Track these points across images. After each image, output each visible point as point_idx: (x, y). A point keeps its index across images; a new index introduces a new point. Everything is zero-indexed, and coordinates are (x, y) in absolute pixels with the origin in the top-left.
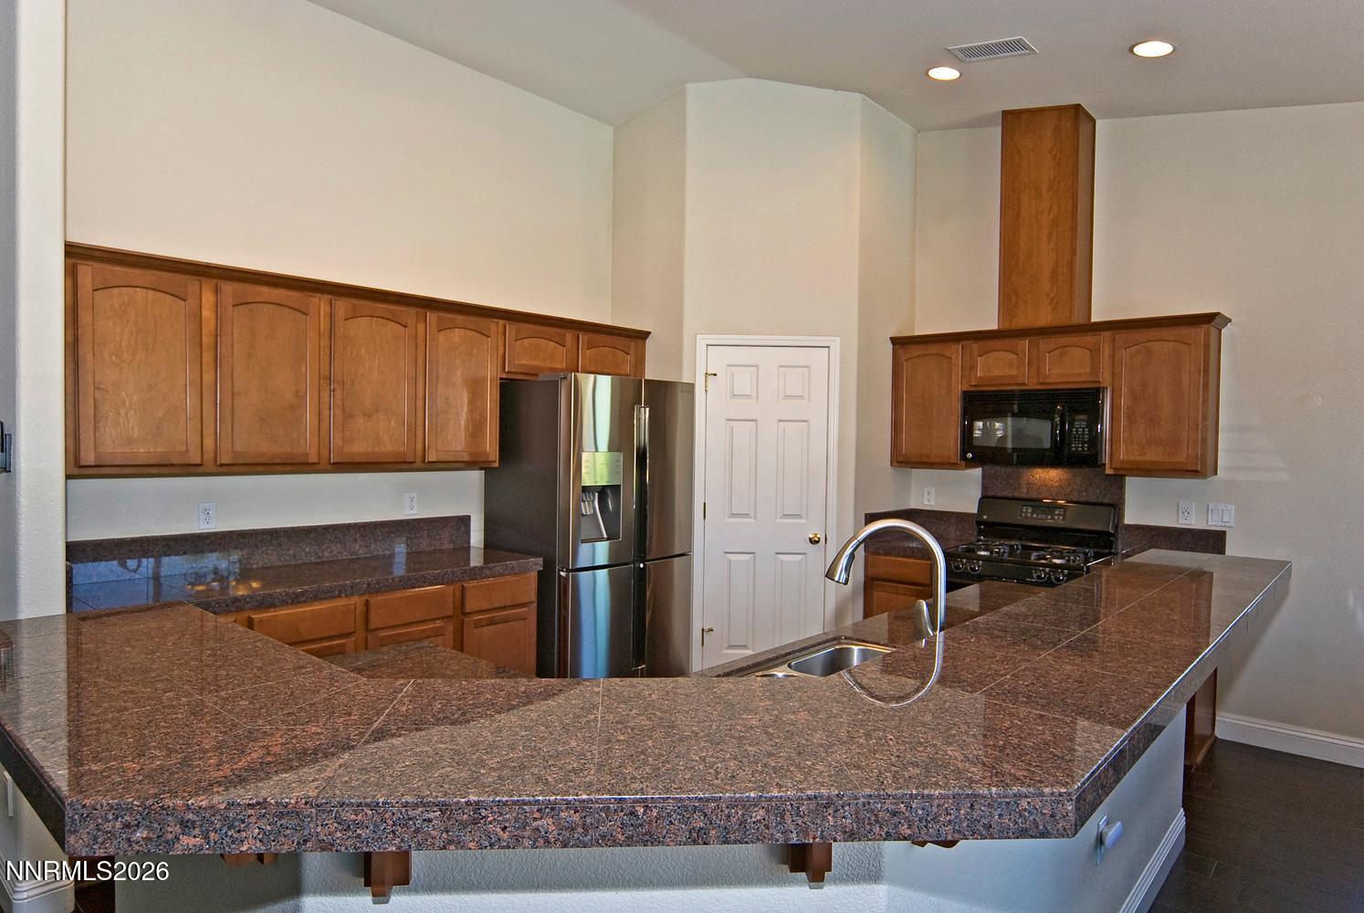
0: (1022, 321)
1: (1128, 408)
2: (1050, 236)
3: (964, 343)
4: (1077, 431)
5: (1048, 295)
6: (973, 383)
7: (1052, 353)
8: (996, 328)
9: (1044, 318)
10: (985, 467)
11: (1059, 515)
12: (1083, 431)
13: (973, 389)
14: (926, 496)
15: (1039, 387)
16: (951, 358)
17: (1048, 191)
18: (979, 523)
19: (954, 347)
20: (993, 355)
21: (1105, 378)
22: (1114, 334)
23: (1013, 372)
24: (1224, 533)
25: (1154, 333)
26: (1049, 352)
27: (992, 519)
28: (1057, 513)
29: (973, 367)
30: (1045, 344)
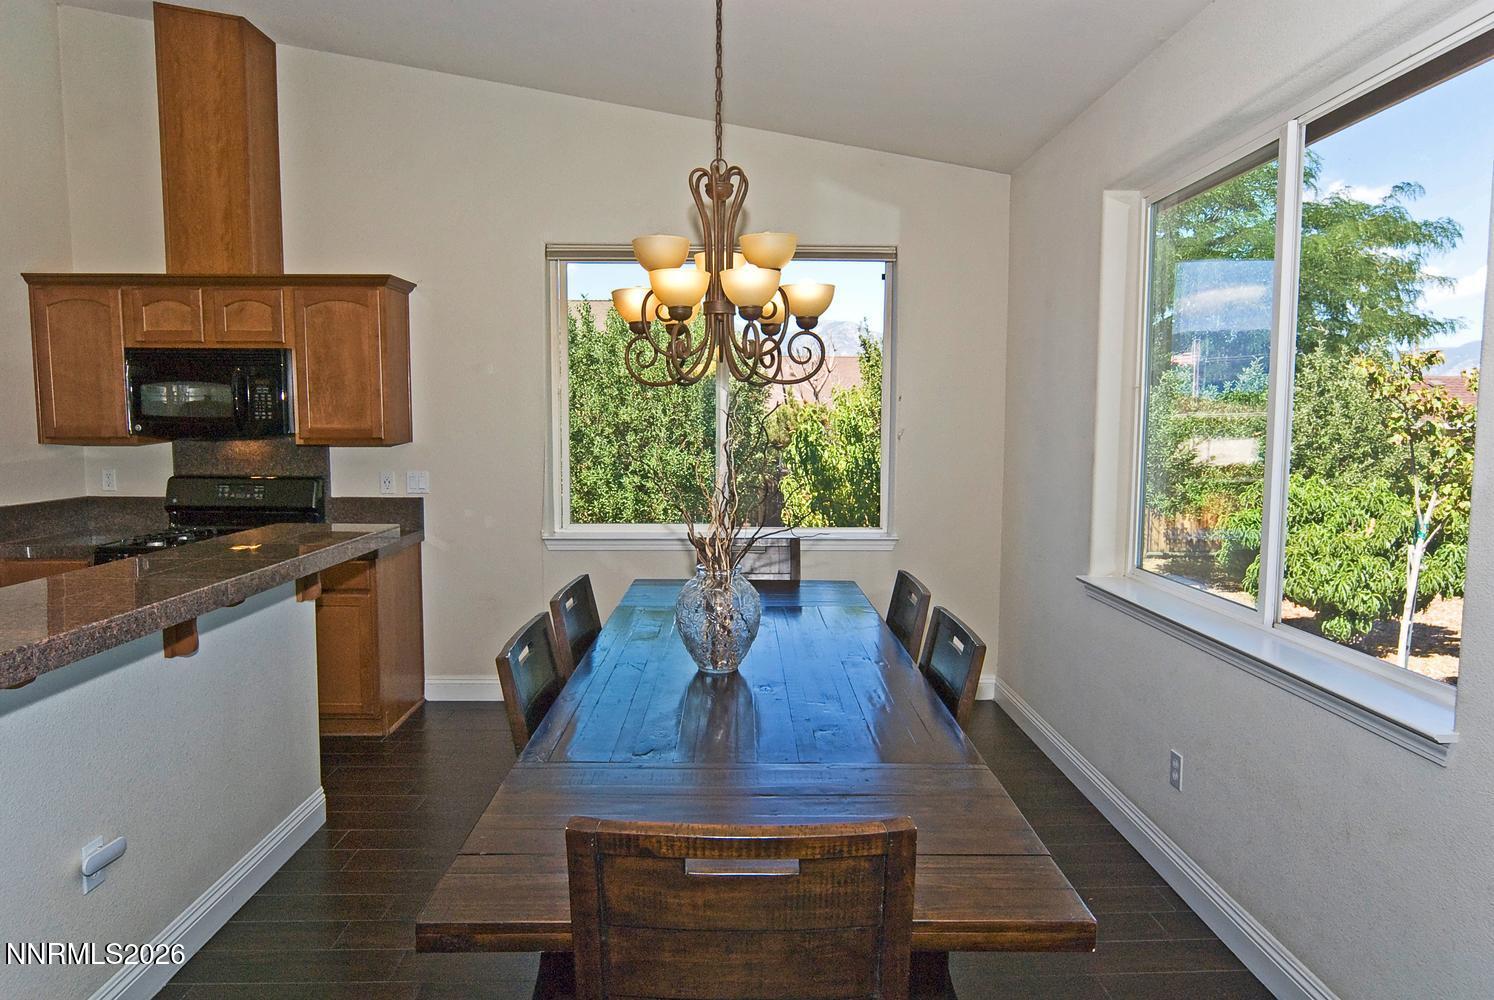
0: (193, 268)
1: (313, 373)
2: (219, 170)
3: (124, 288)
4: (260, 397)
5: (222, 239)
6: (140, 339)
7: (229, 307)
8: (165, 273)
9: (220, 266)
10: (175, 441)
11: (259, 492)
12: (266, 397)
13: (138, 346)
14: (105, 479)
15: (218, 346)
16: (109, 307)
17: (215, 113)
18: (169, 509)
19: (111, 292)
20: (162, 305)
21: (286, 339)
22: (294, 290)
23: (187, 328)
24: (421, 499)
25: (335, 291)
26: (226, 306)
27: (185, 502)
28: (256, 490)
29: (138, 319)
30: (220, 295)
